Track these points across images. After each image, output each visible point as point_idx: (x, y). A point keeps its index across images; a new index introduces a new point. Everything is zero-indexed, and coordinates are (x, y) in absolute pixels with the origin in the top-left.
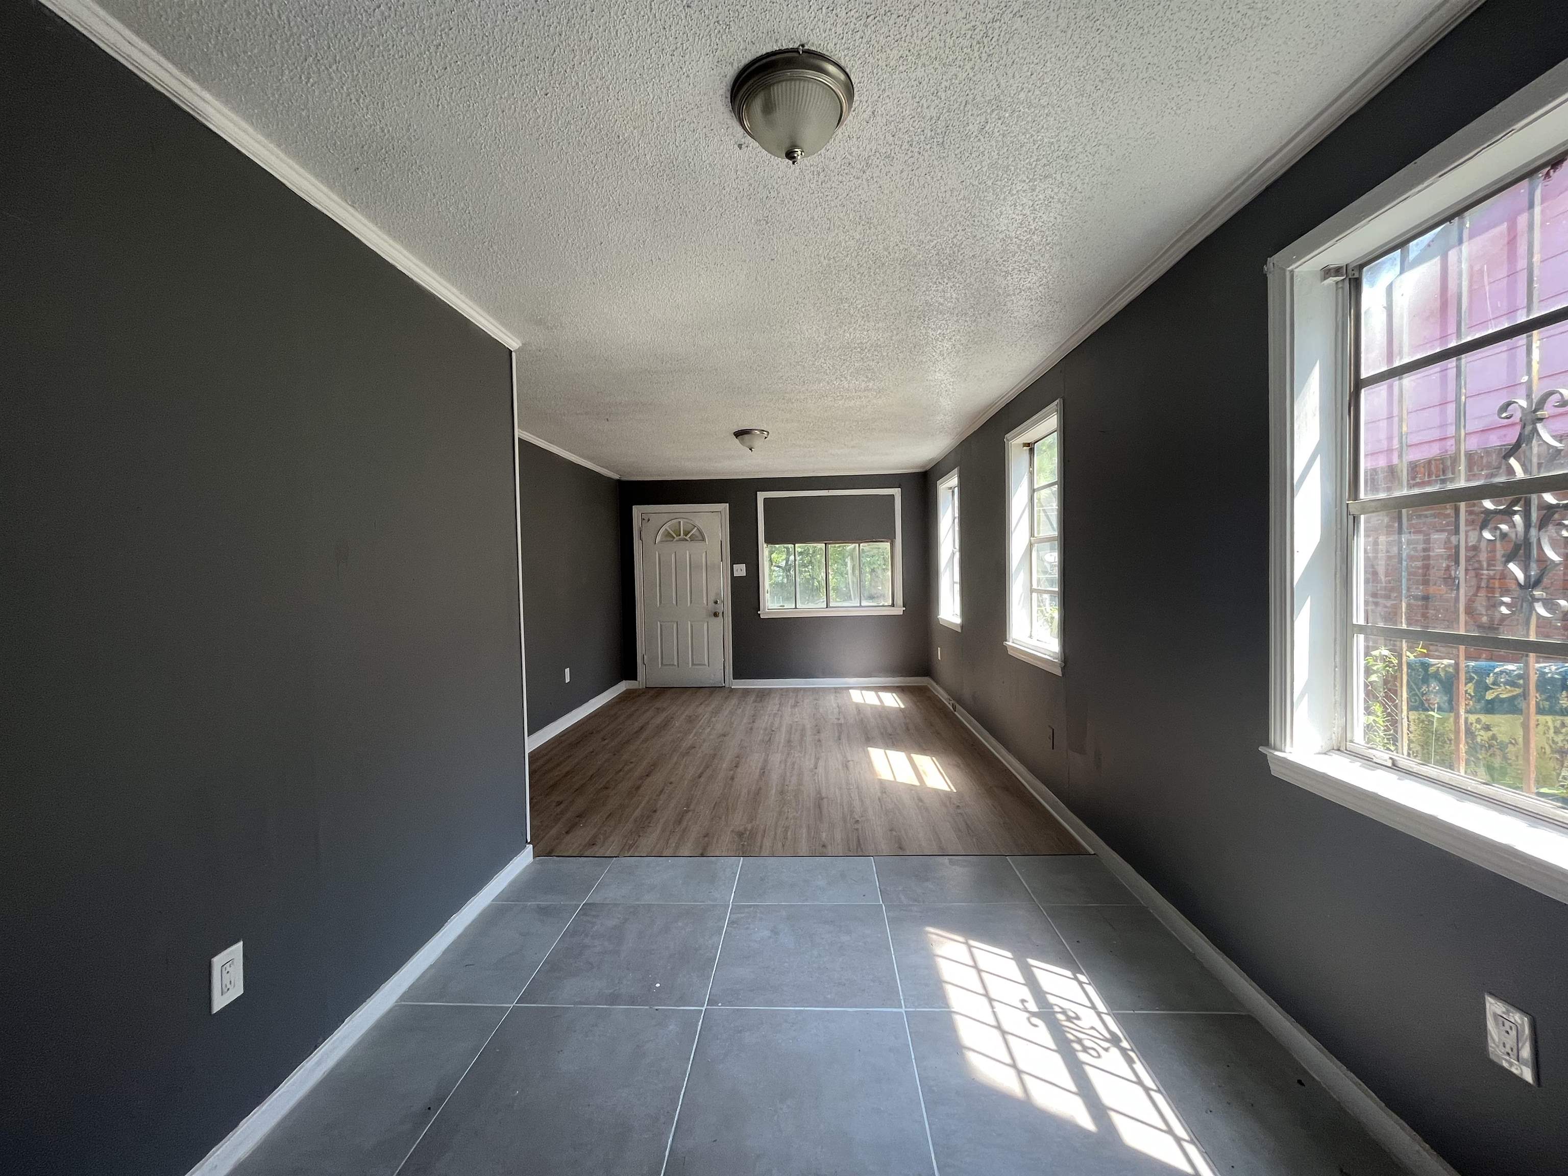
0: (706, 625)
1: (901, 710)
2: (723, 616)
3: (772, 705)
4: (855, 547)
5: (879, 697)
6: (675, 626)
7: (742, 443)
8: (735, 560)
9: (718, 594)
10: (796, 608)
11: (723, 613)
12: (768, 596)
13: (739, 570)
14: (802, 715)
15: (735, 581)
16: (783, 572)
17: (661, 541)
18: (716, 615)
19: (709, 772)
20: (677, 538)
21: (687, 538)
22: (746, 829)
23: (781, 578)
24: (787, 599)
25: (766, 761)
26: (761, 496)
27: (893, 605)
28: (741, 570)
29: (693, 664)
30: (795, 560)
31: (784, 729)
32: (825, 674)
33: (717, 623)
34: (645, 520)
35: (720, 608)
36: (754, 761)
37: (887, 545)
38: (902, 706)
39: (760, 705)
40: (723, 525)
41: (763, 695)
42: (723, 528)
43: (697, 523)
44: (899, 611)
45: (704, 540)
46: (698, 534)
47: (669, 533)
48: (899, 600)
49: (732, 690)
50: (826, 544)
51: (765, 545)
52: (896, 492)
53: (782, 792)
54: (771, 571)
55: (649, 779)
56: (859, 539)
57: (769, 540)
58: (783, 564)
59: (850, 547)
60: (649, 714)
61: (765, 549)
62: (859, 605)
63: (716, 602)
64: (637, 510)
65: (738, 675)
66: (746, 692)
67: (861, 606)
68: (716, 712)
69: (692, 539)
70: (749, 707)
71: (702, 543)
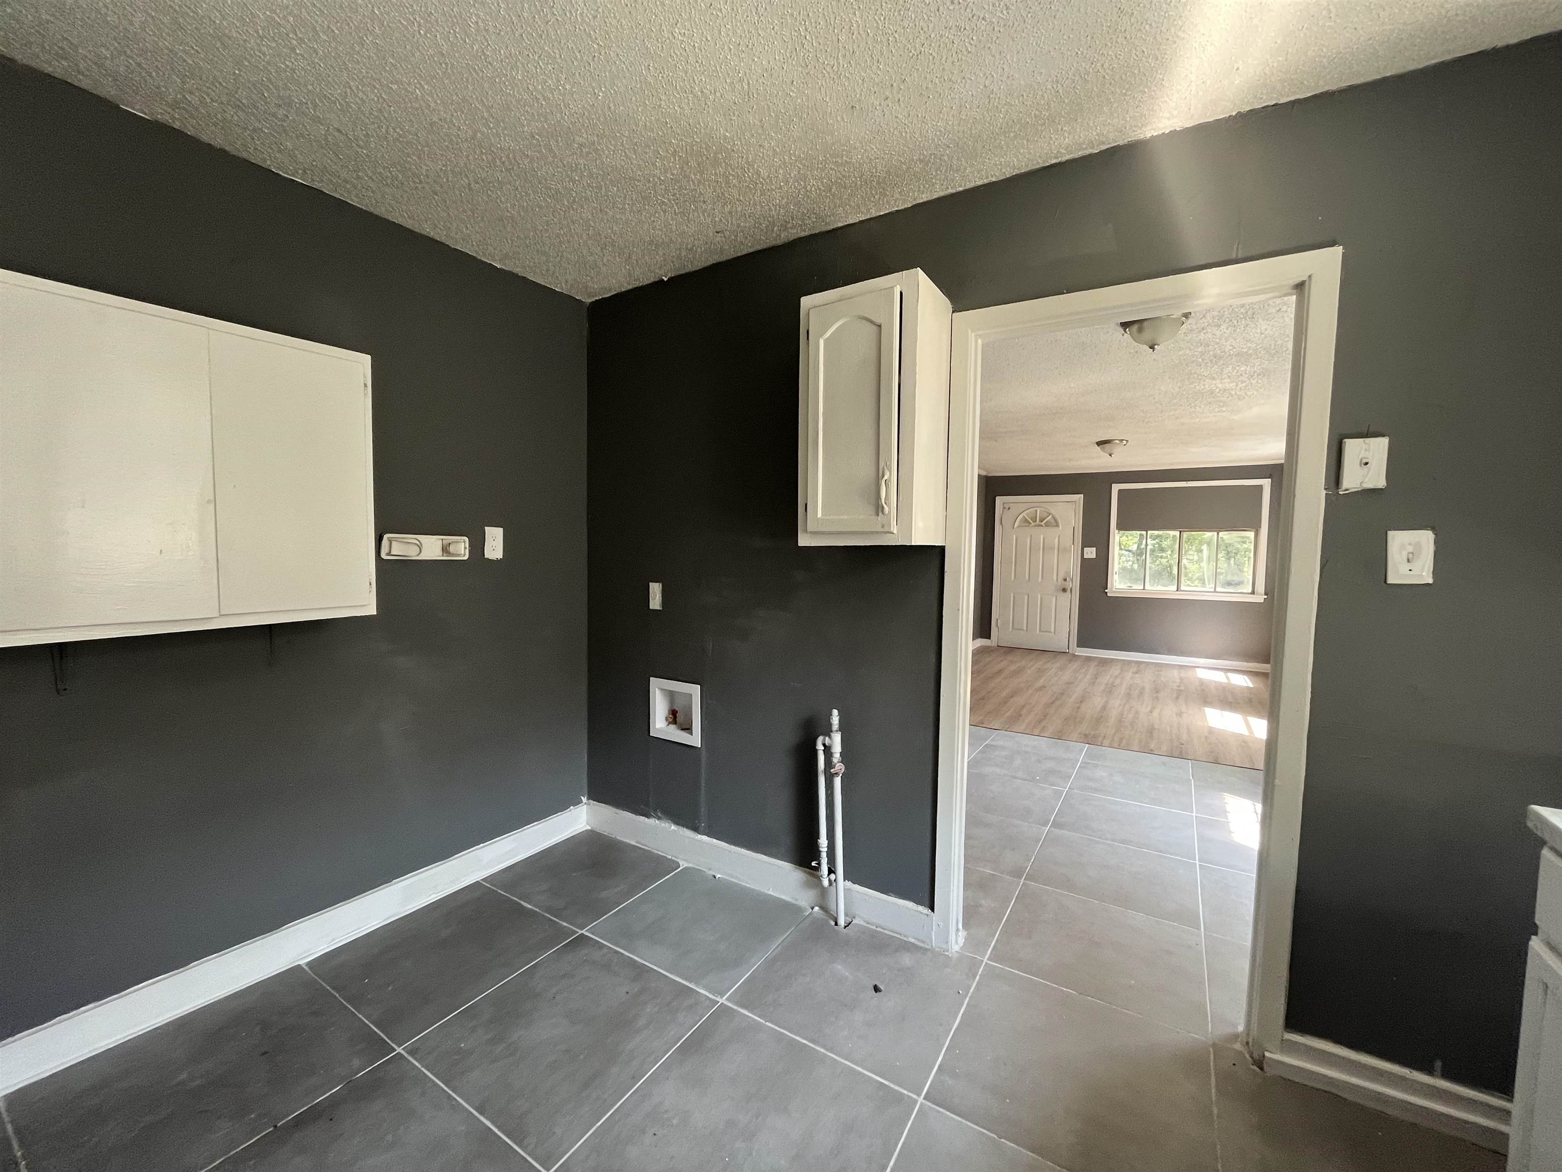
0: (1054, 599)
1: (1248, 688)
2: (1071, 592)
3: (1115, 670)
4: (1213, 535)
5: (1227, 678)
6: (1026, 597)
7: (1103, 450)
8: (1085, 544)
9: (1068, 573)
10: (1144, 589)
11: (1071, 589)
12: (1116, 577)
13: (1089, 553)
14: (1146, 680)
15: (1085, 562)
16: (1134, 557)
17: (1018, 527)
18: (1064, 590)
19: (1058, 703)
20: (1033, 524)
21: (1042, 524)
22: (1090, 734)
23: (1130, 563)
24: (1136, 580)
25: (1107, 702)
26: (1116, 488)
27: (1253, 593)
28: (1091, 553)
29: (1040, 630)
30: (1147, 545)
31: (1124, 687)
32: (1171, 651)
33: (1065, 598)
34: (1007, 508)
35: (1069, 585)
36: (1098, 701)
37: (1251, 535)
38: (1251, 685)
39: (1103, 668)
40: (1077, 512)
41: (1104, 662)
42: (1077, 515)
43: (1053, 512)
44: (1260, 598)
45: (1057, 525)
46: (1052, 521)
47: (1026, 519)
48: (1261, 587)
49: (1074, 655)
50: (1180, 532)
51: (1117, 531)
52: (1266, 483)
53: (1120, 721)
54: (1120, 556)
55: (1012, 700)
56: (1218, 527)
57: (1120, 527)
58: (1134, 547)
59: (1208, 535)
60: (1004, 663)
61: (1116, 535)
62: (1213, 590)
63: (1065, 580)
64: (999, 500)
65: (1082, 643)
66: (1089, 659)
67: (1215, 591)
68: (1061, 669)
69: (1047, 525)
70: (1092, 669)
71: (1055, 529)
